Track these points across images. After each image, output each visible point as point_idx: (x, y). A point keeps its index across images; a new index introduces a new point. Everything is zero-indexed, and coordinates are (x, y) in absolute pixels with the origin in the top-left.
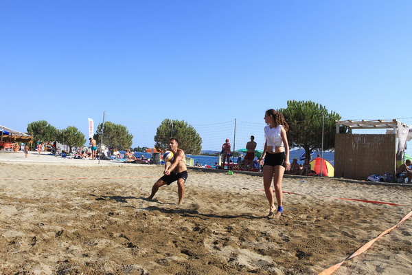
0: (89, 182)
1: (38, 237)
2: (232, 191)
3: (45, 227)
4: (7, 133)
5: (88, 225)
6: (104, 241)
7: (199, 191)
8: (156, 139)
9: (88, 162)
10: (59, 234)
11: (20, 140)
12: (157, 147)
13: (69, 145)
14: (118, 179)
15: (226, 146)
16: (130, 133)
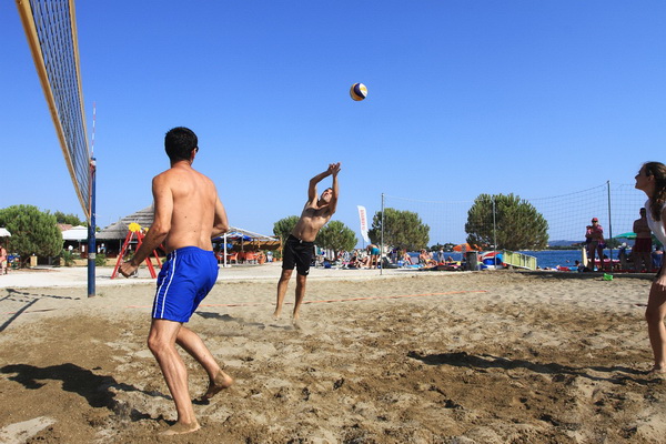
0: (370, 303)
1: (310, 388)
2: (616, 310)
3: (318, 374)
4: (247, 239)
5: (378, 372)
6: (407, 397)
7: (553, 311)
8: (468, 228)
9: (364, 274)
10: (338, 384)
11: (265, 247)
12: (471, 241)
13: (333, 248)
14: (413, 298)
15: (594, 232)
16: (424, 223)
